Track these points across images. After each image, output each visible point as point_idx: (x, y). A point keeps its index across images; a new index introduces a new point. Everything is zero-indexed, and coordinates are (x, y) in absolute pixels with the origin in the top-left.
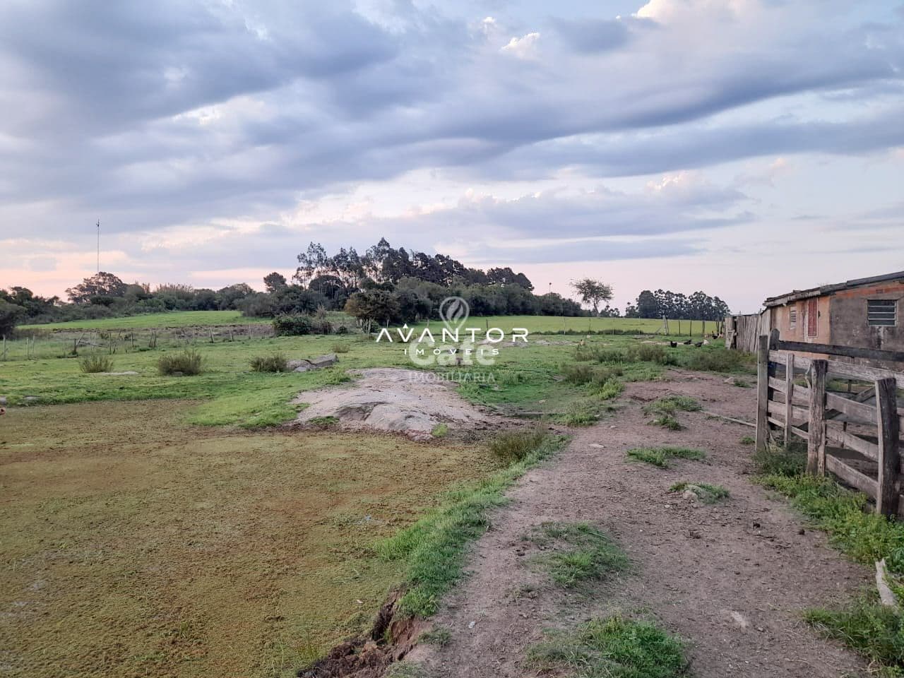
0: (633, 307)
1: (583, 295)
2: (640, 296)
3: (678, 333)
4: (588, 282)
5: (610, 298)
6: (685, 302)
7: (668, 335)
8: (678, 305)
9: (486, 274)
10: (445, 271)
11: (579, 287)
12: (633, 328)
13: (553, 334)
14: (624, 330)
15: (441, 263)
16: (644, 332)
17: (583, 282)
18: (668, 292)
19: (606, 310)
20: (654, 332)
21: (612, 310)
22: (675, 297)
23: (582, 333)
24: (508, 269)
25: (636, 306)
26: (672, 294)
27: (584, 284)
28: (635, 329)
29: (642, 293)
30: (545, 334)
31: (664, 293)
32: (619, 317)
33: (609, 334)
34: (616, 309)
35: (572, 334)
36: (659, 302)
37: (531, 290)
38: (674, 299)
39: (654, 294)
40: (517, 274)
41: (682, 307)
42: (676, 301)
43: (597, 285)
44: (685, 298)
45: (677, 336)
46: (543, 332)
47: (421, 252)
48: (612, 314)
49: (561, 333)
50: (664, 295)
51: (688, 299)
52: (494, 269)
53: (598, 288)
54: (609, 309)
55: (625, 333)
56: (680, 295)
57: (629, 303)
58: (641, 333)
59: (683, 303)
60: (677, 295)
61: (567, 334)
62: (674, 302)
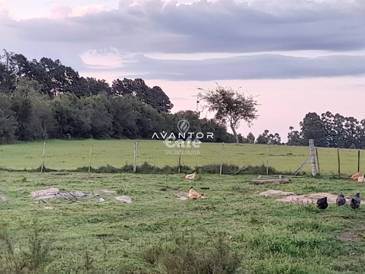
0: (297, 132)
1: (216, 112)
2: (304, 119)
3: (336, 173)
4: (223, 93)
5: (252, 116)
6: (357, 128)
7: (318, 176)
8: (348, 130)
9: (111, 86)
10: (54, 80)
11: (212, 100)
12: (256, 163)
13: (114, 171)
14: (241, 167)
15: (48, 70)
16: (278, 169)
17: (215, 93)
18: (337, 115)
19: (264, 135)
20: (293, 171)
21: (271, 135)
22: (346, 122)
23: (166, 170)
24: (140, 81)
25: (300, 131)
26: (342, 117)
27: (217, 96)
28: (260, 165)
29: (307, 116)
30: (101, 170)
31: (332, 116)
32: (280, 144)
33: (214, 172)
34: (277, 134)
35: (148, 173)
36: (328, 126)
37: (170, 108)
38: (344, 124)
39: (321, 117)
40: (152, 88)
41: (353, 133)
42: (347, 126)
43: (235, 97)
44: (357, 123)
45: (334, 177)
46: (96, 167)
47: (18, 53)
48: (272, 141)
49: (128, 169)
50: (333, 119)
51: (360, 124)
52: (122, 79)
53: (236, 102)
54: (268, 134)
55: (241, 172)
56: (352, 119)
57: (291, 128)
58: (271, 172)
59: (355, 129)
60: (347, 119)
61: (138, 171)
62: (344, 127)
